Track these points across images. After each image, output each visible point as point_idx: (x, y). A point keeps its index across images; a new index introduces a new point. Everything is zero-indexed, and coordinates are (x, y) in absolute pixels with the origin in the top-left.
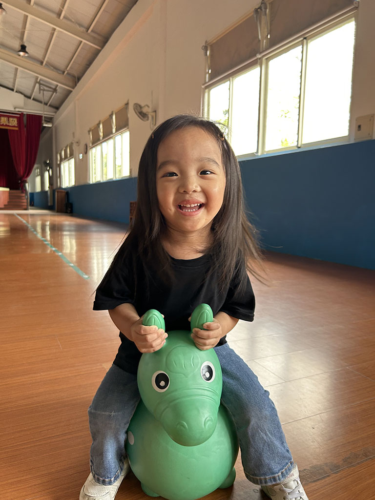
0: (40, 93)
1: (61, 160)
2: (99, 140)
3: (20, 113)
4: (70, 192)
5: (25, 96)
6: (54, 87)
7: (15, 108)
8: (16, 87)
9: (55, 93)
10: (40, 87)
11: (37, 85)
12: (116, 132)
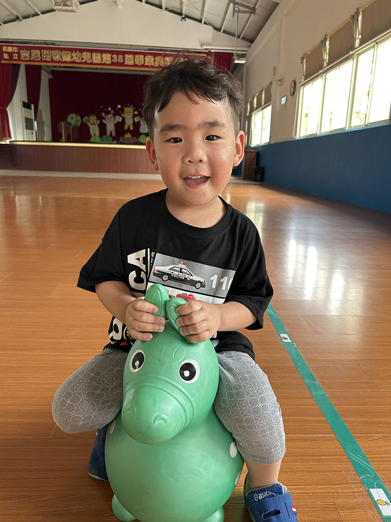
0: (233, 17)
1: (252, 110)
2: (321, 67)
3: (207, 51)
4: (261, 153)
5: (215, 28)
6: (252, 6)
7: (201, 46)
8: (204, 16)
9: (253, 15)
10: (234, 9)
11: (231, 5)
12: (360, 45)
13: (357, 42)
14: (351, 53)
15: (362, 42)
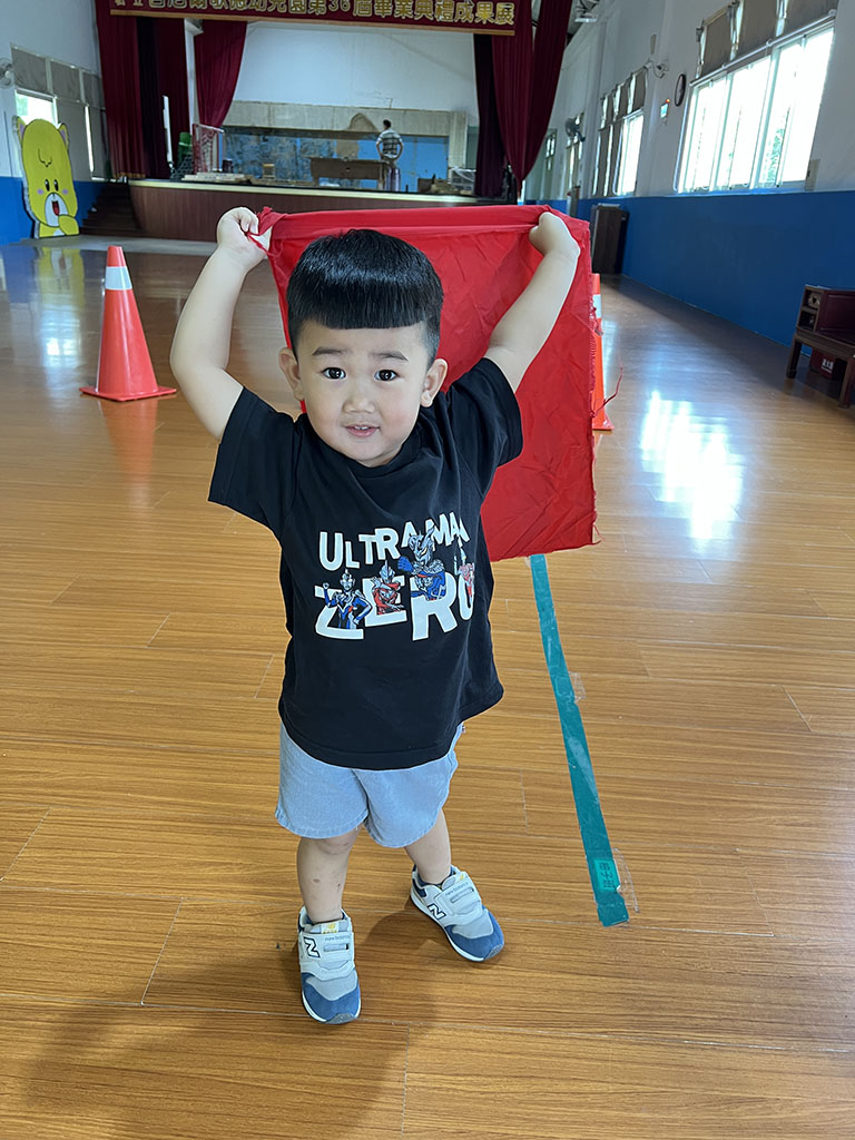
12: (787, 30)
13: (781, 25)
14: (768, 45)
15: (789, 28)
